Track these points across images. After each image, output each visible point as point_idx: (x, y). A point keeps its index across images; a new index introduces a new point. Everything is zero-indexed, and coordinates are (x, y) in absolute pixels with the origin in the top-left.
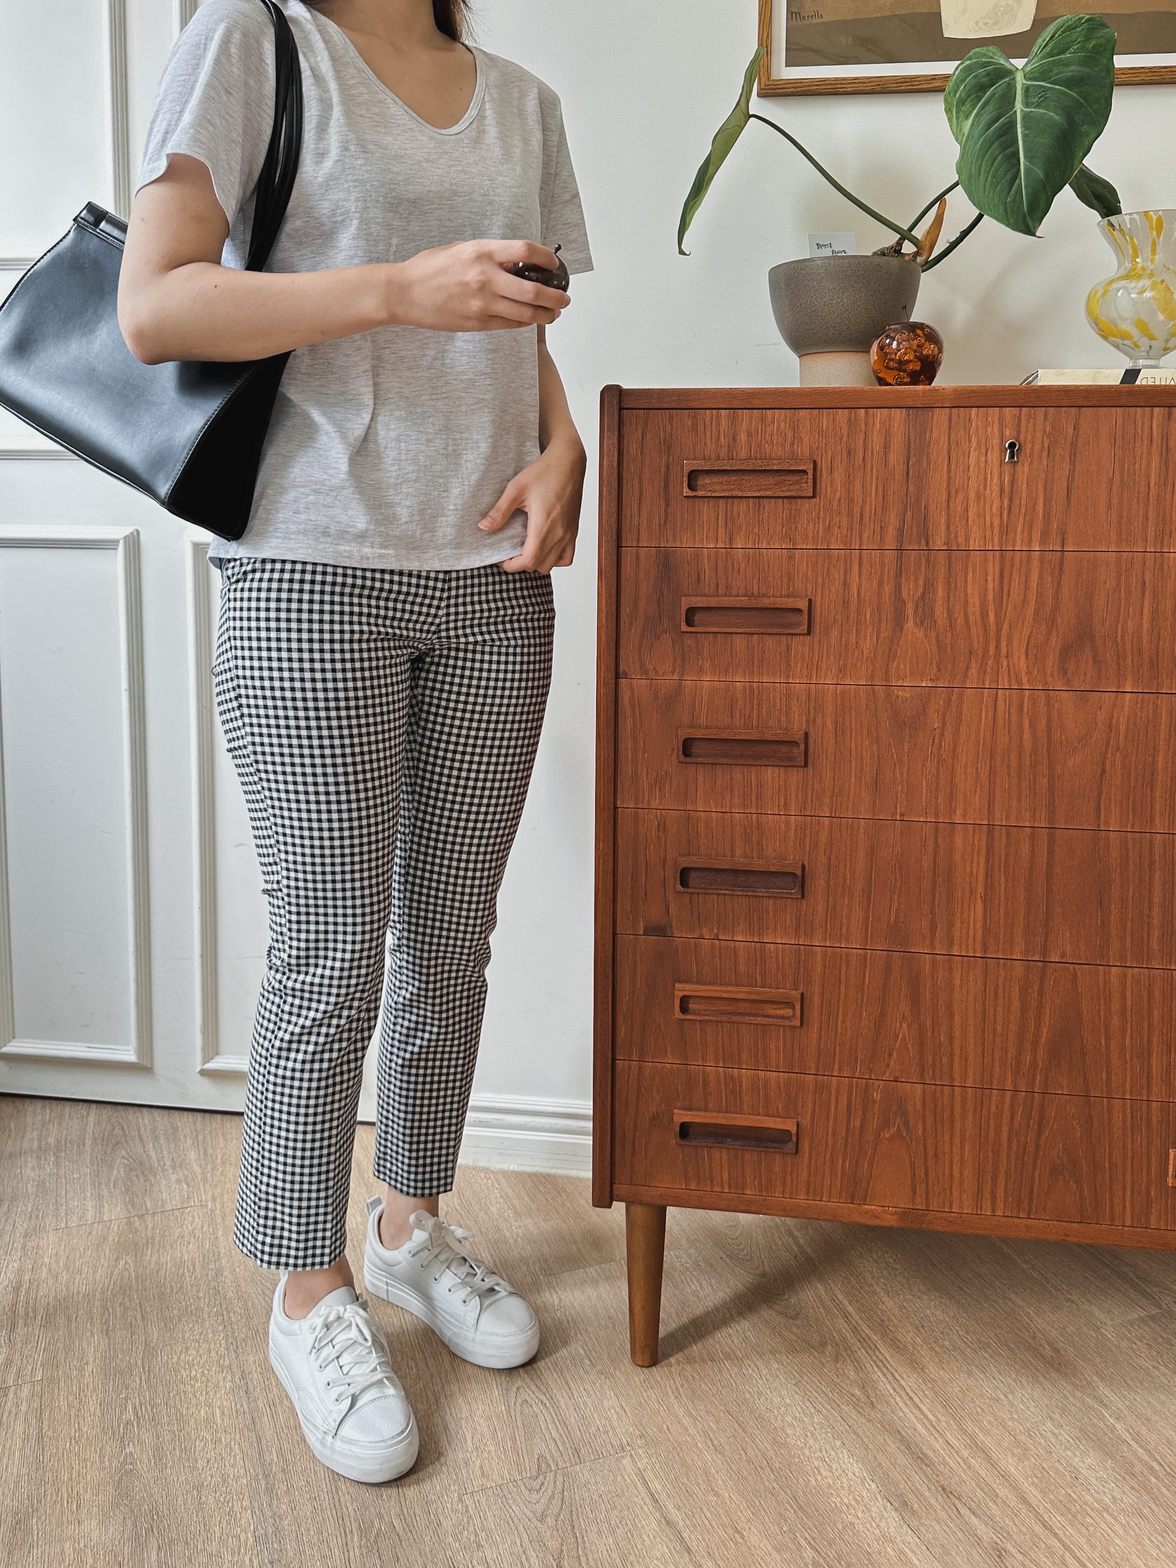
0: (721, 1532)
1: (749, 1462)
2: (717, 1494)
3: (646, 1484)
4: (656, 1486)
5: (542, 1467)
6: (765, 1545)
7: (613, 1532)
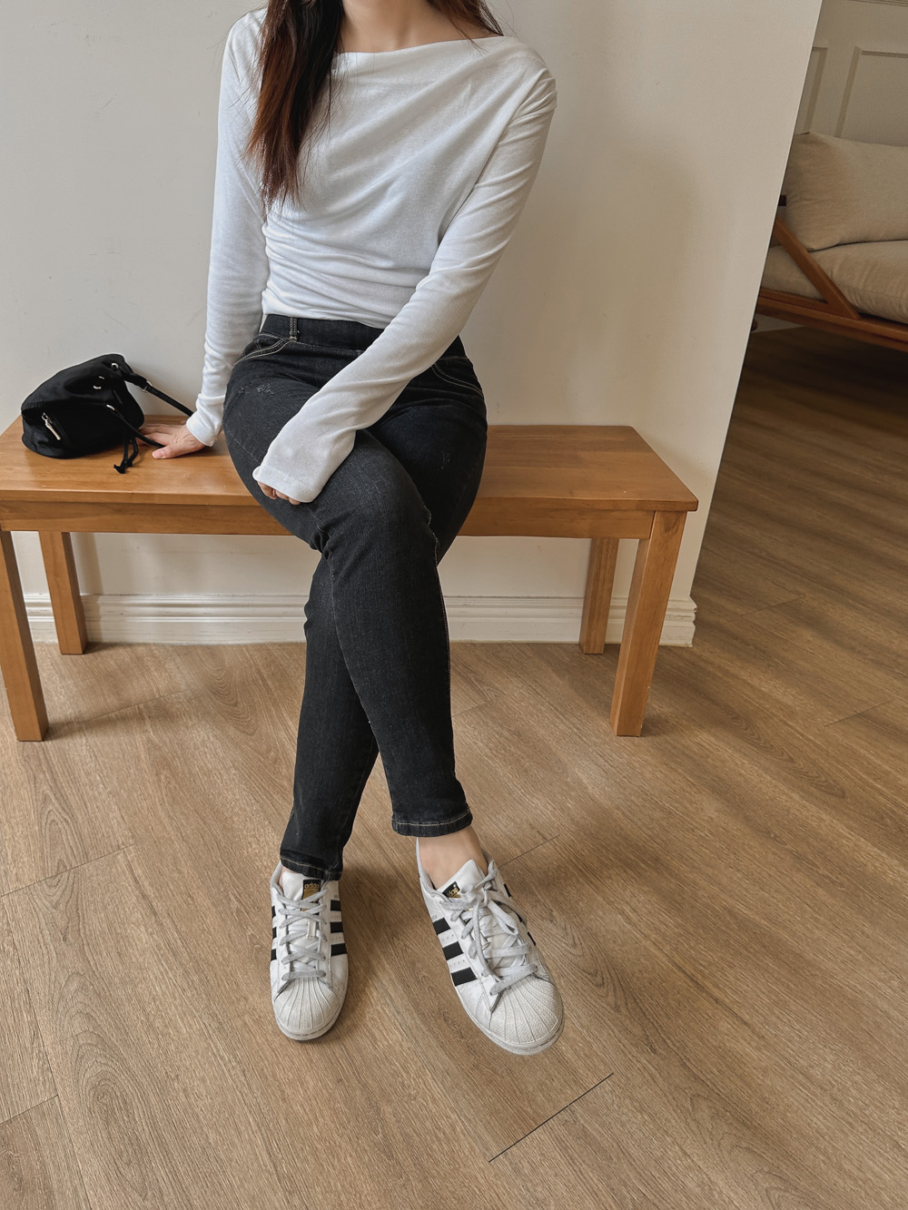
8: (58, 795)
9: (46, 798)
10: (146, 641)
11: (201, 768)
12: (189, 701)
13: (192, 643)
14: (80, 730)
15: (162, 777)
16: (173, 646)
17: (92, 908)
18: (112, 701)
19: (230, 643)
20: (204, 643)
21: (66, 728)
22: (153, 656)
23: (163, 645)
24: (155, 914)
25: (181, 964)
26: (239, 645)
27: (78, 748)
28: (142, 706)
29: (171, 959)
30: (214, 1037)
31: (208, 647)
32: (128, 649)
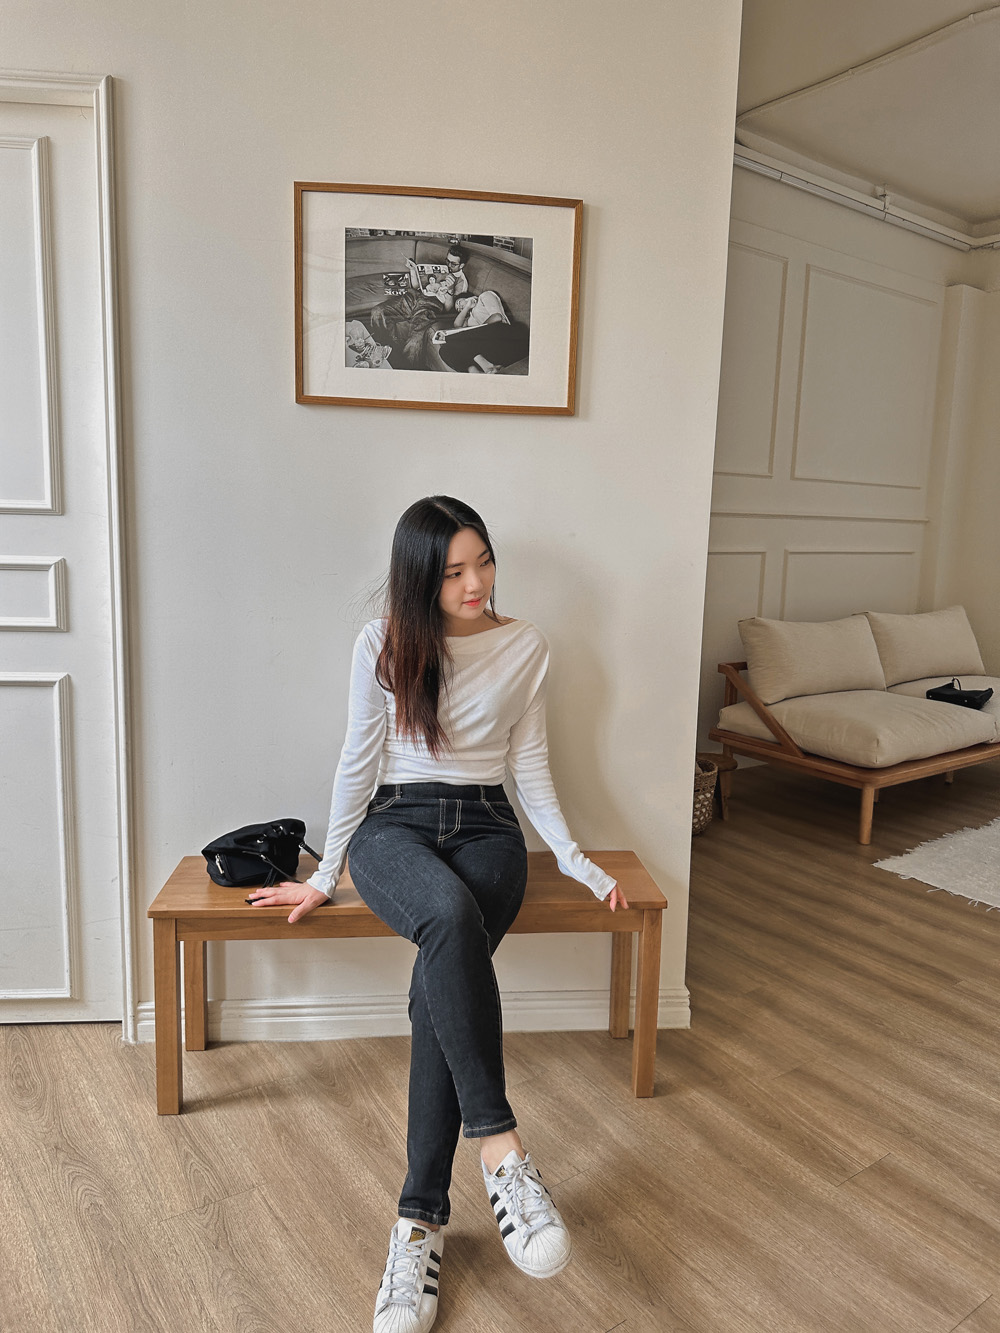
0: (303, 1218)
1: (320, 1182)
2: (302, 1201)
3: (266, 1202)
4: (271, 1202)
5: (207, 1202)
6: (325, 1221)
7: (247, 1227)
8: (197, 1152)
9: (187, 1155)
10: (259, 1039)
11: (312, 1131)
12: (297, 1083)
13: (295, 1040)
14: (210, 1106)
15: (283, 1138)
16: (280, 1043)
17: (237, 1226)
18: (234, 1084)
19: (326, 1039)
20: (305, 1039)
21: (197, 1105)
22: (265, 1050)
23: (272, 1042)
24: (287, 1230)
25: (309, 1261)
26: (332, 1041)
27: (211, 1120)
28: (260, 1088)
29: (302, 1258)
30: (338, 1306)
31: (308, 1043)
32: (244, 1046)
